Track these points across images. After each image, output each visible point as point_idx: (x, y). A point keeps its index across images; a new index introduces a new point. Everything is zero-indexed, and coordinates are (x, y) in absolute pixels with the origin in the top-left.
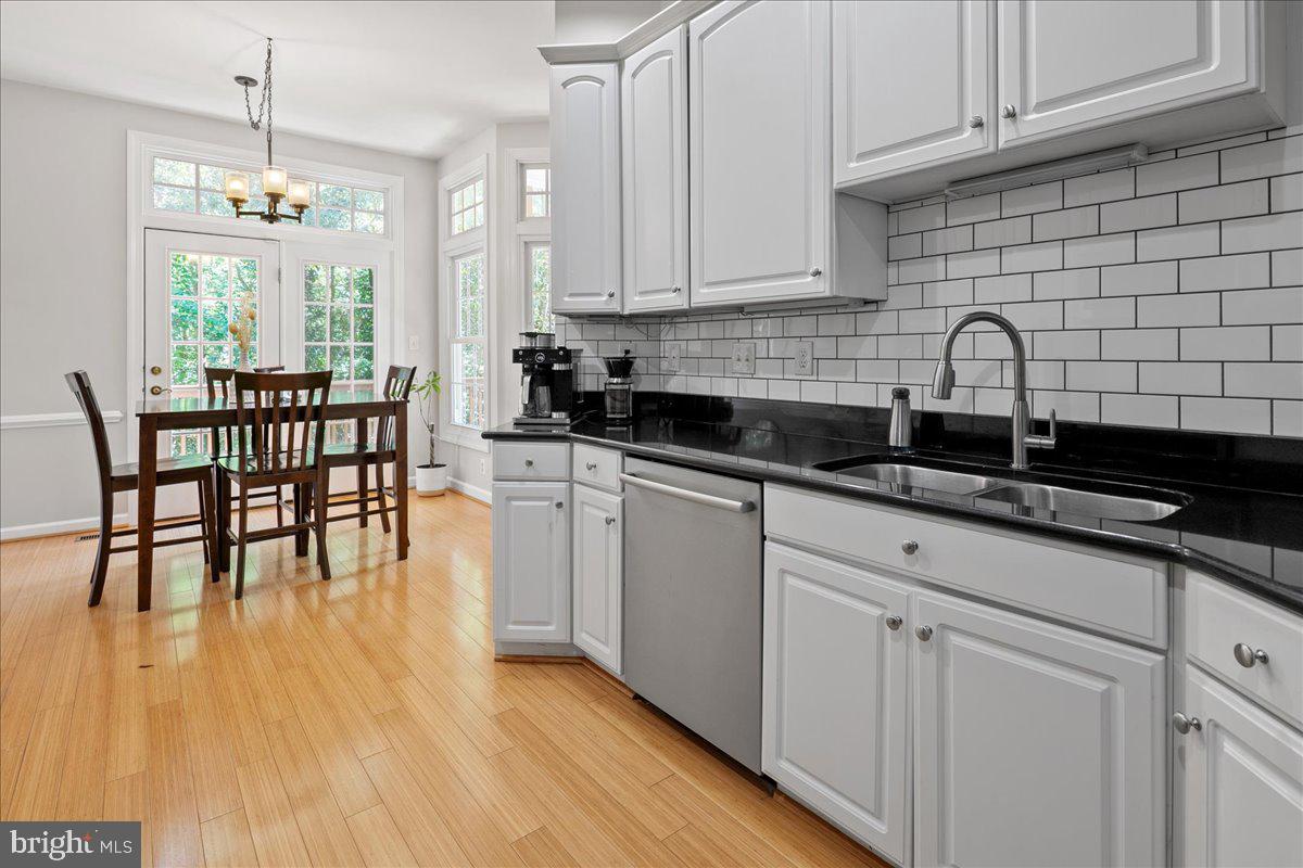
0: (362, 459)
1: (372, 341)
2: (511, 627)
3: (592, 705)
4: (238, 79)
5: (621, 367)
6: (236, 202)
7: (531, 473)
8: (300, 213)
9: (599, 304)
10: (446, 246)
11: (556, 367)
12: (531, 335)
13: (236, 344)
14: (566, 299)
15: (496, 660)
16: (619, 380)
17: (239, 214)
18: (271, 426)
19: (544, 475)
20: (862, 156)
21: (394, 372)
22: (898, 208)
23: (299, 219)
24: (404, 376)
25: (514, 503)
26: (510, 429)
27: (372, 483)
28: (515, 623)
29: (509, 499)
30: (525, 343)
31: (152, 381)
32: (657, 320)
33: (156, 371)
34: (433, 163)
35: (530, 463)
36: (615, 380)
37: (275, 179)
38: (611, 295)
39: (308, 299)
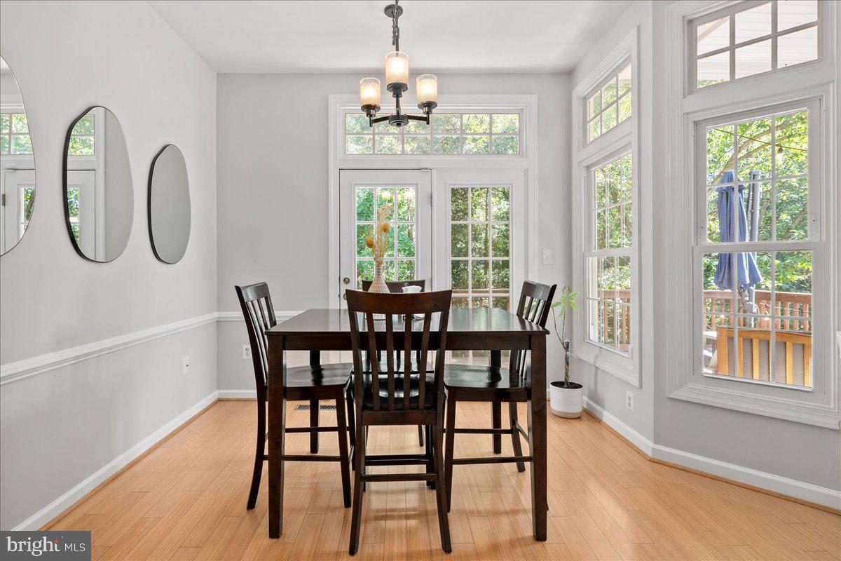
0: (493, 395)
8: (428, 113)
10: (579, 156)
18: (403, 353)
21: (529, 289)
23: (426, 120)
24: (542, 295)
27: (506, 424)
33: (347, 281)
34: (568, 74)
39: (453, 219)
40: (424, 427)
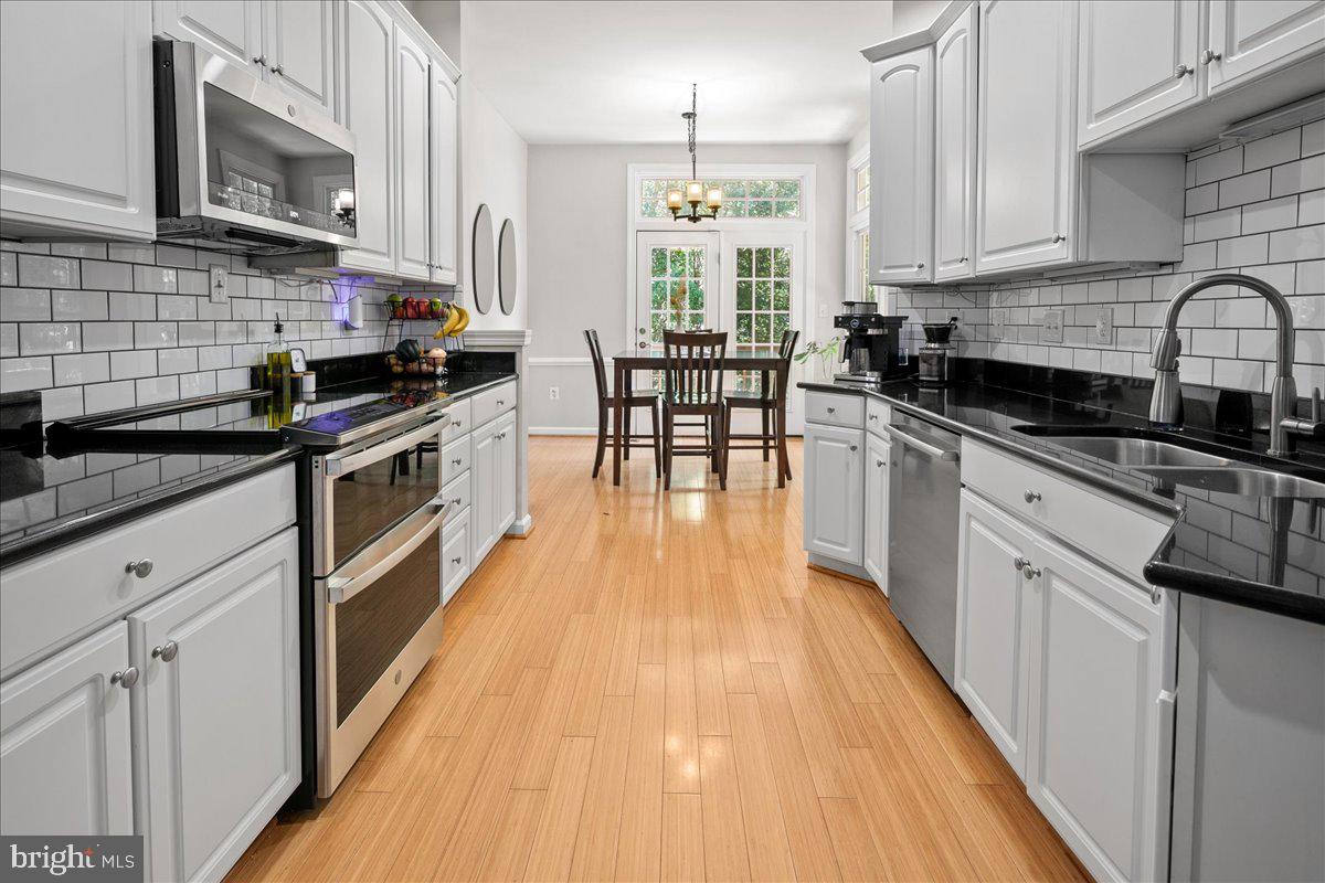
1: (787, 309)
2: (816, 542)
3: (863, 616)
4: (684, 115)
5: (939, 334)
6: (674, 210)
7: (832, 418)
8: (714, 212)
9: (911, 275)
10: (851, 222)
11: (870, 332)
12: (851, 304)
13: (674, 312)
14: (882, 272)
15: (809, 567)
16: (937, 346)
17: (676, 218)
18: (697, 372)
19: (843, 421)
20: (1100, 115)
21: (786, 335)
22: (1196, 155)
23: (714, 217)
25: (820, 442)
26: (831, 383)
28: (820, 539)
29: (816, 438)
30: (845, 311)
31: (641, 338)
32: (986, 288)
33: (642, 331)
34: (844, 146)
35: (831, 410)
36: (933, 345)
37: (695, 191)
38: (921, 266)
39: (739, 276)
40: (710, 417)
